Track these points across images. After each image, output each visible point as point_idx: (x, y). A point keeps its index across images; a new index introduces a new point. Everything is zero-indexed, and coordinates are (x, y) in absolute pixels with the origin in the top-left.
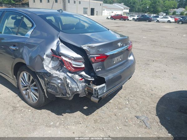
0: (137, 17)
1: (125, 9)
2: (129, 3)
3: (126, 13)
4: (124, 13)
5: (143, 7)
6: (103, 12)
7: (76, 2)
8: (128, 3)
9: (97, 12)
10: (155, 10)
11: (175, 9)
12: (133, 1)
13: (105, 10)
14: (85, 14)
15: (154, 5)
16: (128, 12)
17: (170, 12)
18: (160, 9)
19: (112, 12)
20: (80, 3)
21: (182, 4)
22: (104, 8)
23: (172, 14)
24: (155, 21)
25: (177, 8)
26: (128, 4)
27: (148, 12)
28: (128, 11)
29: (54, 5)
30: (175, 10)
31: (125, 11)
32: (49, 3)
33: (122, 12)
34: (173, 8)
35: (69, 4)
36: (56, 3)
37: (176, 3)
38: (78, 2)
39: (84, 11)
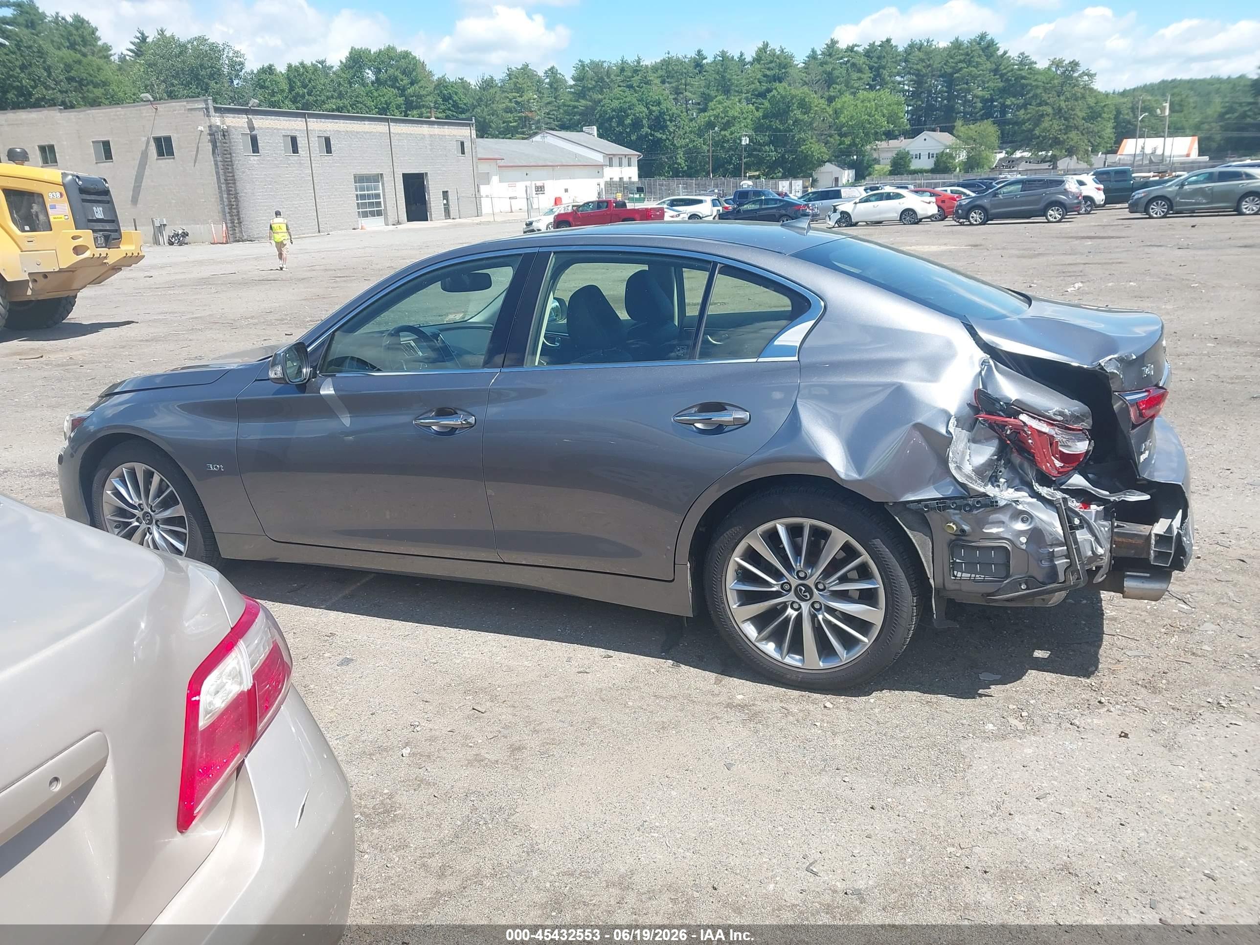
0: (714, 203)
1: (616, 161)
2: (628, 121)
3: (623, 186)
4: (610, 184)
5: (719, 144)
6: (484, 190)
7: (302, 142)
8: (621, 123)
9: (445, 194)
10: (790, 157)
11: (896, 138)
12: (651, 112)
13: (495, 179)
14: (373, 214)
15: (776, 124)
16: (635, 178)
17: (876, 161)
18: (815, 148)
19: (540, 189)
20: (329, 150)
21: (930, 108)
22: (483, 167)
23: (889, 168)
24: (832, 223)
25: (913, 133)
26: (620, 129)
27: (748, 167)
28: (631, 173)
29: (147, 172)
30: (902, 144)
31: (614, 173)
32: (108, 164)
33: (595, 181)
34: (890, 135)
35: (254, 159)
36: (166, 163)
37: (899, 104)
38: (314, 140)
39: (363, 197)
